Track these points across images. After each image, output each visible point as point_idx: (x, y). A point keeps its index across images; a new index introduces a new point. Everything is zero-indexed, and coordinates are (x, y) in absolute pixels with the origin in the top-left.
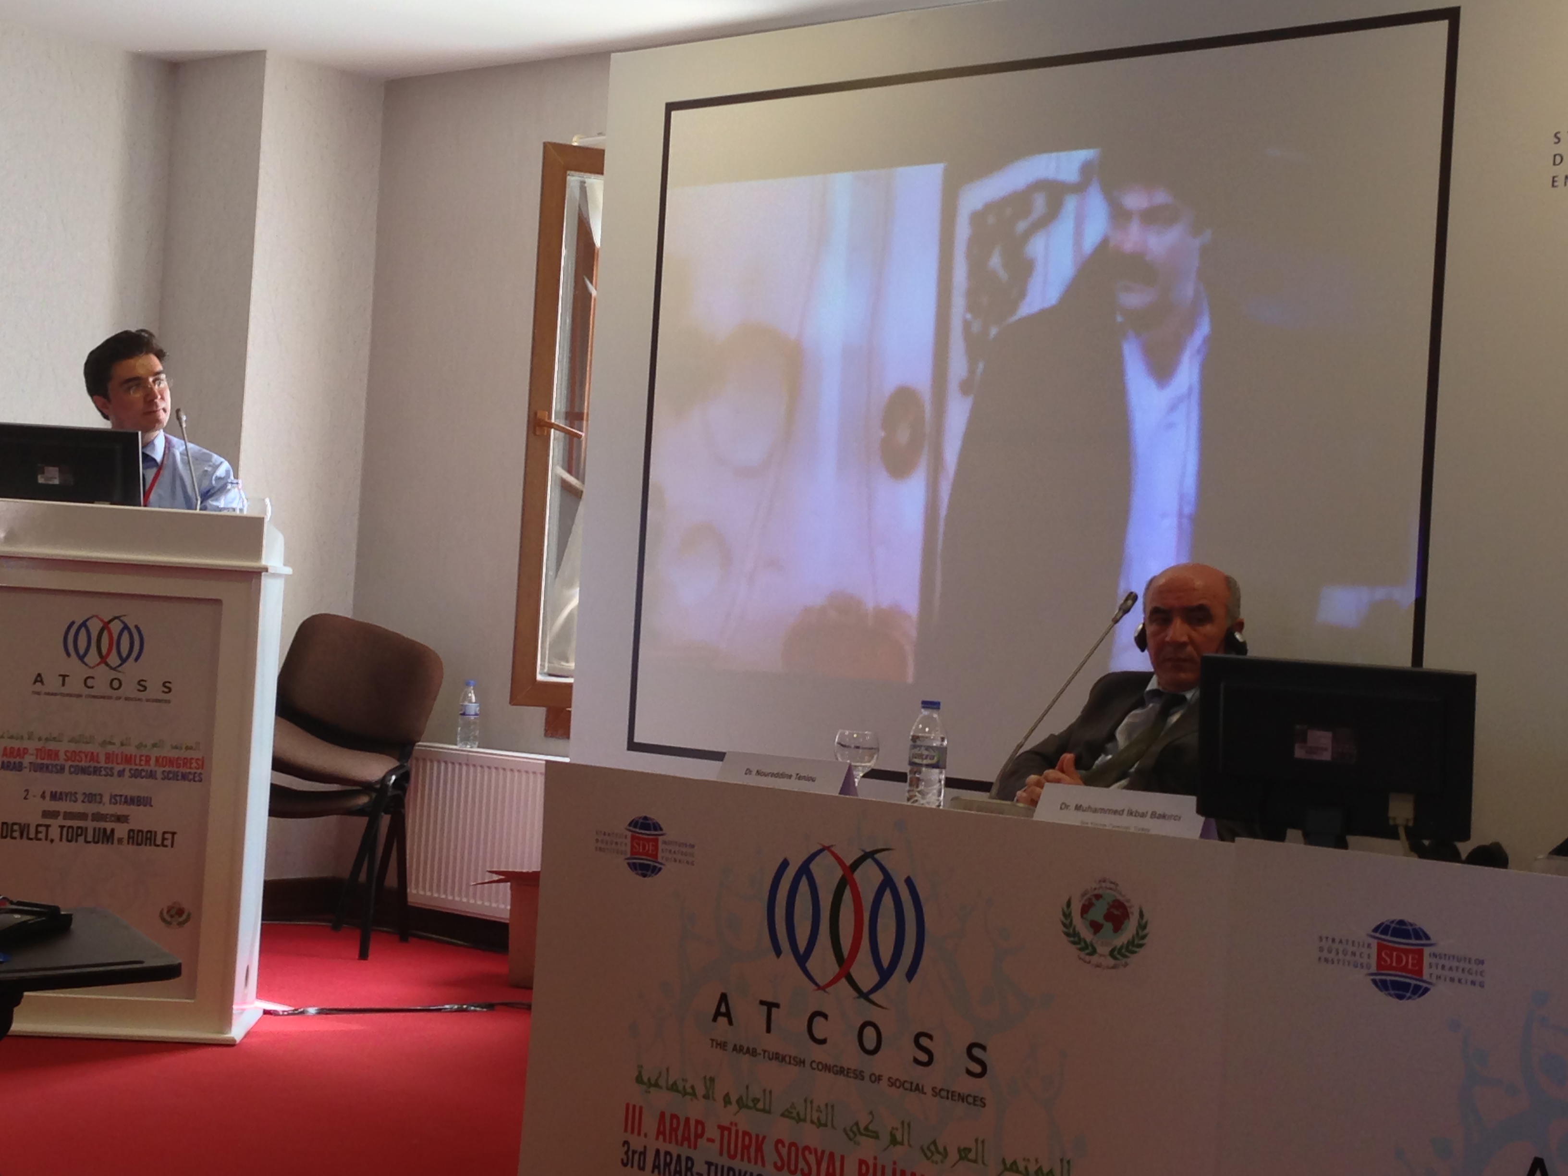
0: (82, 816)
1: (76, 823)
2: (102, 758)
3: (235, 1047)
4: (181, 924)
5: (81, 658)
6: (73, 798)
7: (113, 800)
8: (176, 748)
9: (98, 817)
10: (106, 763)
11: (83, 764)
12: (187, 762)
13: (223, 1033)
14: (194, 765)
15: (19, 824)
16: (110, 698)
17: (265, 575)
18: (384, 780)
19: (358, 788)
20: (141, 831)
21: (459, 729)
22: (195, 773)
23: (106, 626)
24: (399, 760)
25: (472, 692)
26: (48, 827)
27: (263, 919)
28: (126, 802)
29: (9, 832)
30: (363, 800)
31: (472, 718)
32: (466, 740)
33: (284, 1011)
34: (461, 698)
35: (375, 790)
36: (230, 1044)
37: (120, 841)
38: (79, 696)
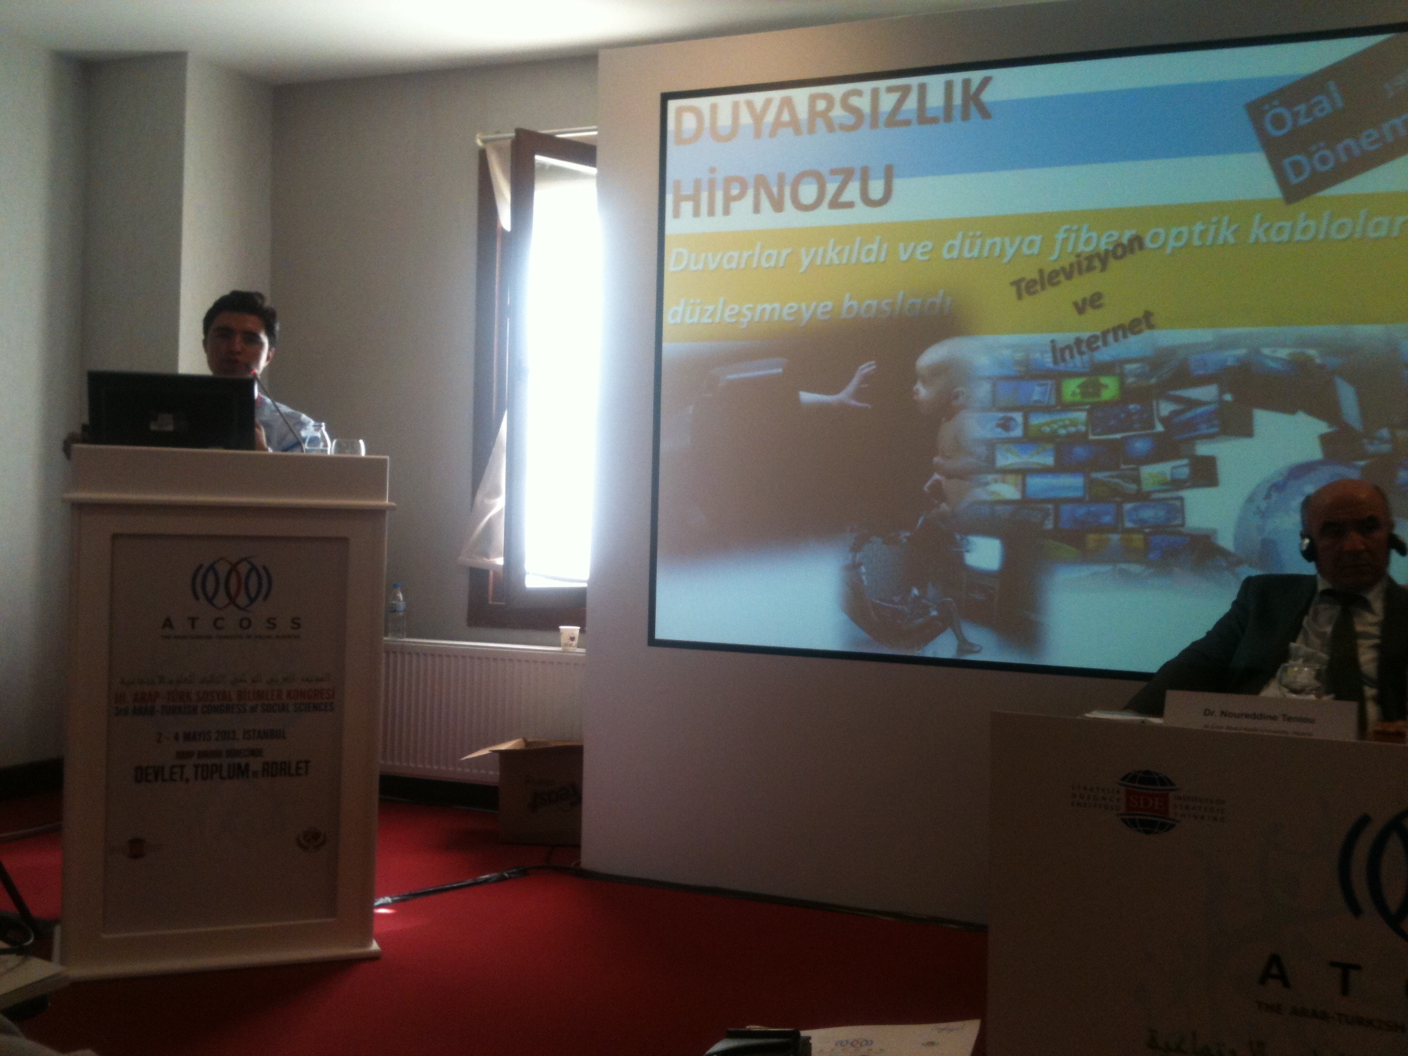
0: (217, 754)
1: (210, 761)
2: (234, 696)
3: (372, 961)
4: (317, 848)
5: (210, 600)
6: (207, 737)
7: (247, 736)
8: (306, 680)
9: (232, 753)
10: (238, 700)
11: (215, 703)
12: (318, 693)
14: (326, 696)
15: (153, 767)
16: (240, 637)
20: (276, 763)
22: (327, 703)
23: (234, 568)
26: (182, 767)
28: (259, 737)
29: (144, 776)
36: (367, 958)
37: (255, 774)
38: (210, 637)
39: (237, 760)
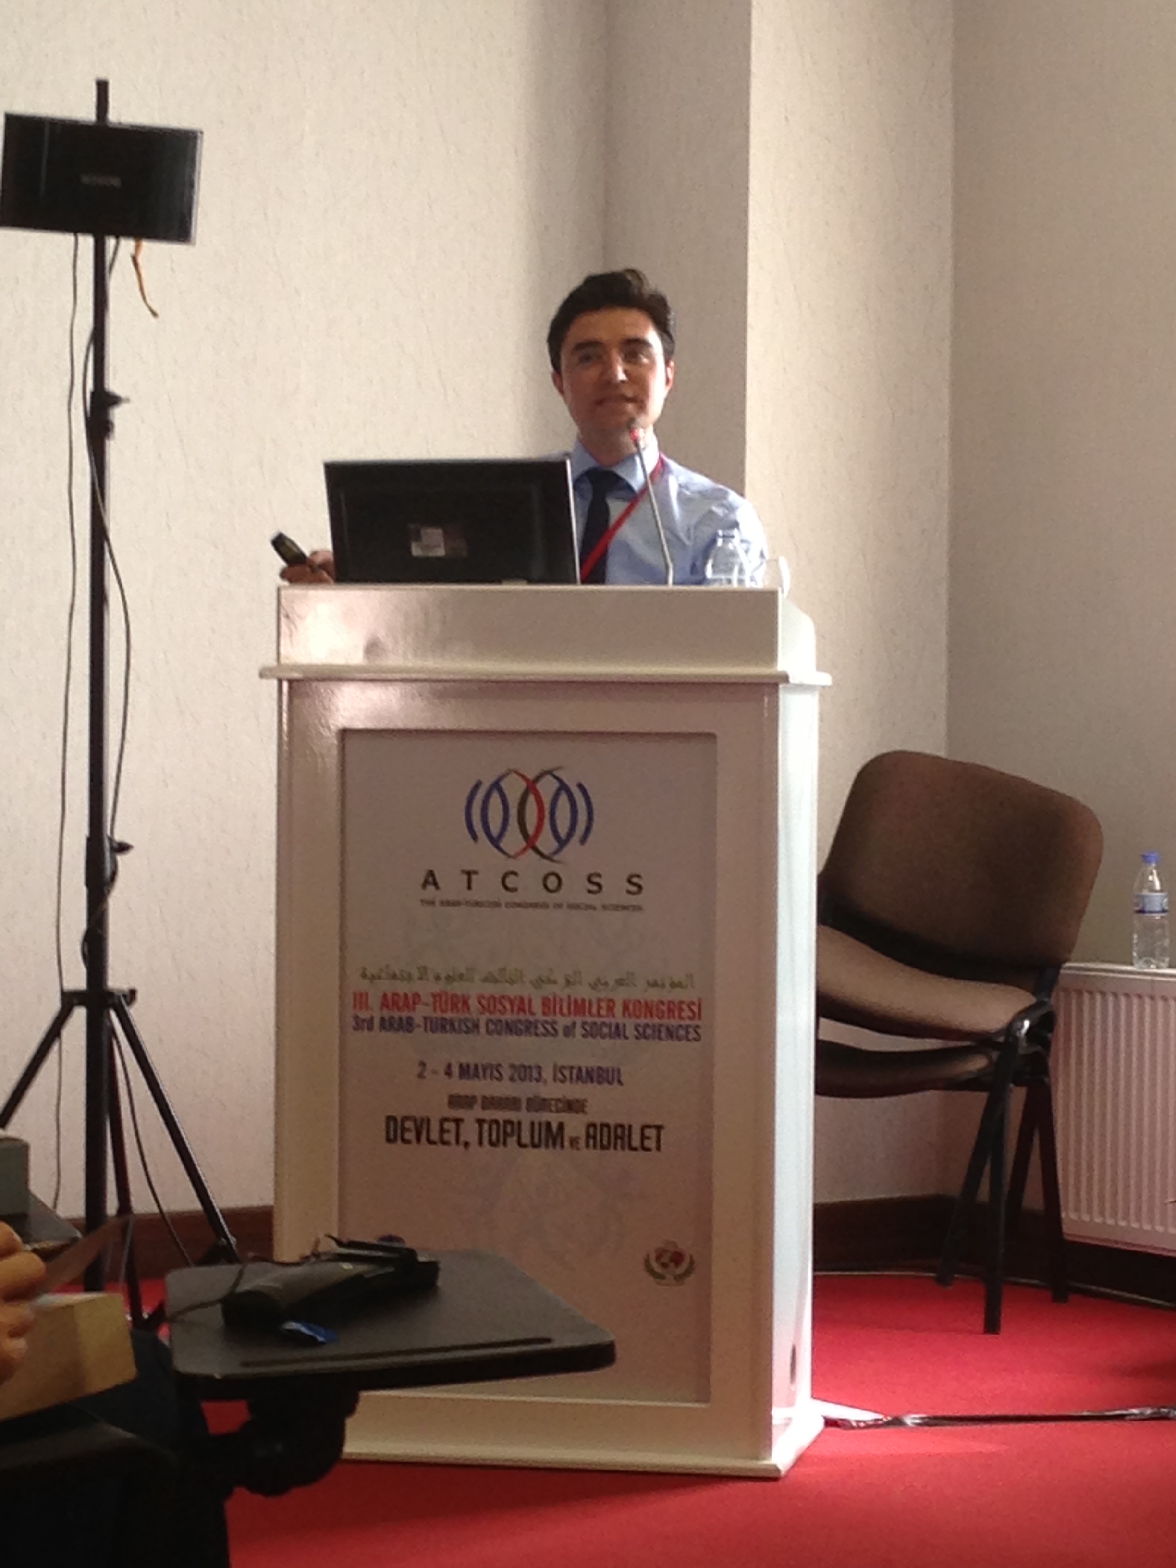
0: (513, 1103)
1: (501, 1115)
2: (537, 1006)
3: (780, 1483)
4: (680, 1278)
5: (495, 842)
6: (496, 1074)
7: (559, 1076)
8: (655, 984)
9: (538, 1104)
10: (544, 1013)
11: (508, 1017)
12: (674, 1008)
13: (757, 1458)
14: (686, 1013)
15: (415, 1121)
16: (545, 906)
17: (784, 688)
18: (1010, 1029)
19: (967, 1043)
20: (607, 1126)
21: (1135, 936)
22: (688, 1026)
23: (531, 787)
24: (1034, 994)
25: (1155, 872)
26: (458, 1121)
27: (815, 1269)
28: (579, 1078)
29: (399, 1132)
30: (977, 1064)
31: (1158, 917)
32: (1149, 955)
33: (858, 1422)
34: (1136, 885)
35: (997, 1046)
36: (771, 1477)
37: (574, 1142)
38: (497, 905)
39: (545, 1116)
